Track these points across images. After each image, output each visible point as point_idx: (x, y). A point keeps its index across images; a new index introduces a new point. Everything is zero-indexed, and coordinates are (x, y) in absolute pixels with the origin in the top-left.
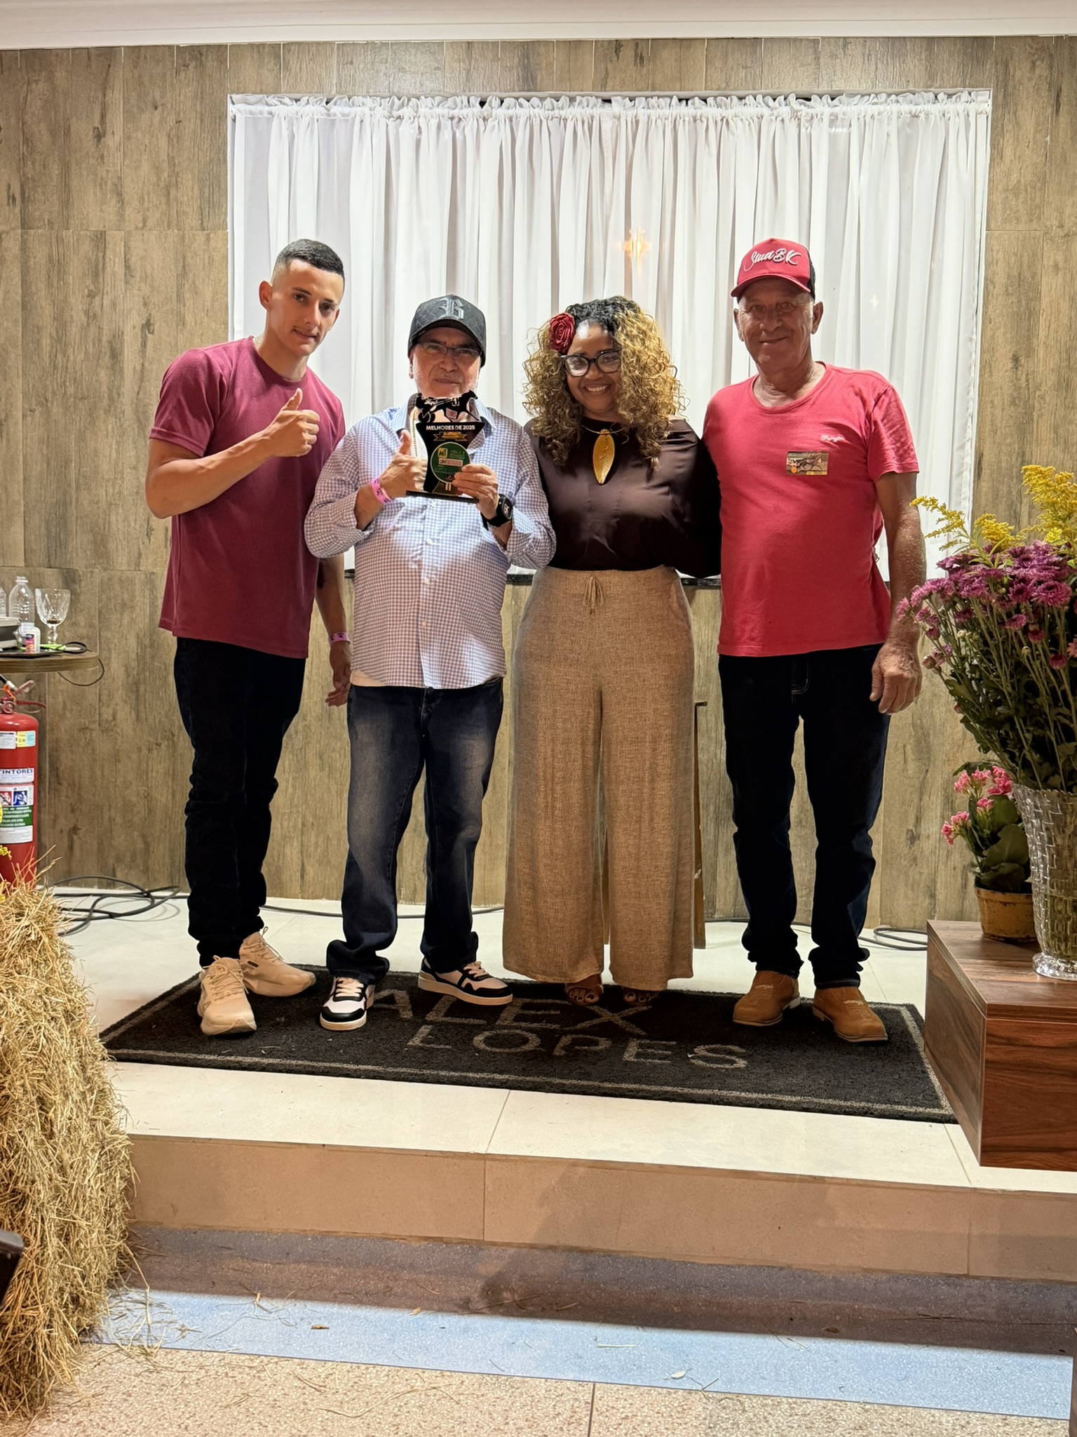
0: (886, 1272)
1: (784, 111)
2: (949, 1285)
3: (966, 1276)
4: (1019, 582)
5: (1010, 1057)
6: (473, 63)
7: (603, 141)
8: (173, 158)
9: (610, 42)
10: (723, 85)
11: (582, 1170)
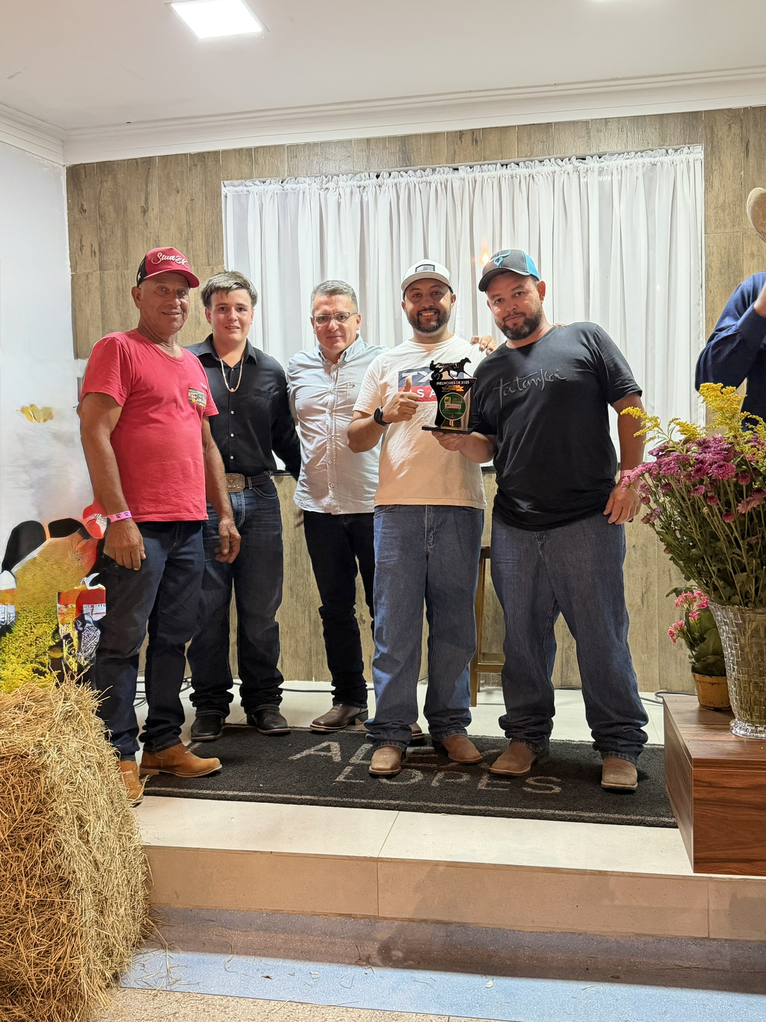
0: (652, 936)
1: (569, 167)
2: (696, 945)
3: (708, 938)
4: (699, 464)
5: (711, 796)
6: (371, 152)
7: (455, 194)
8: (190, 222)
9: (456, 132)
10: (529, 154)
11: (441, 868)
